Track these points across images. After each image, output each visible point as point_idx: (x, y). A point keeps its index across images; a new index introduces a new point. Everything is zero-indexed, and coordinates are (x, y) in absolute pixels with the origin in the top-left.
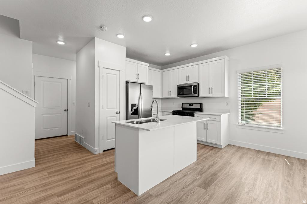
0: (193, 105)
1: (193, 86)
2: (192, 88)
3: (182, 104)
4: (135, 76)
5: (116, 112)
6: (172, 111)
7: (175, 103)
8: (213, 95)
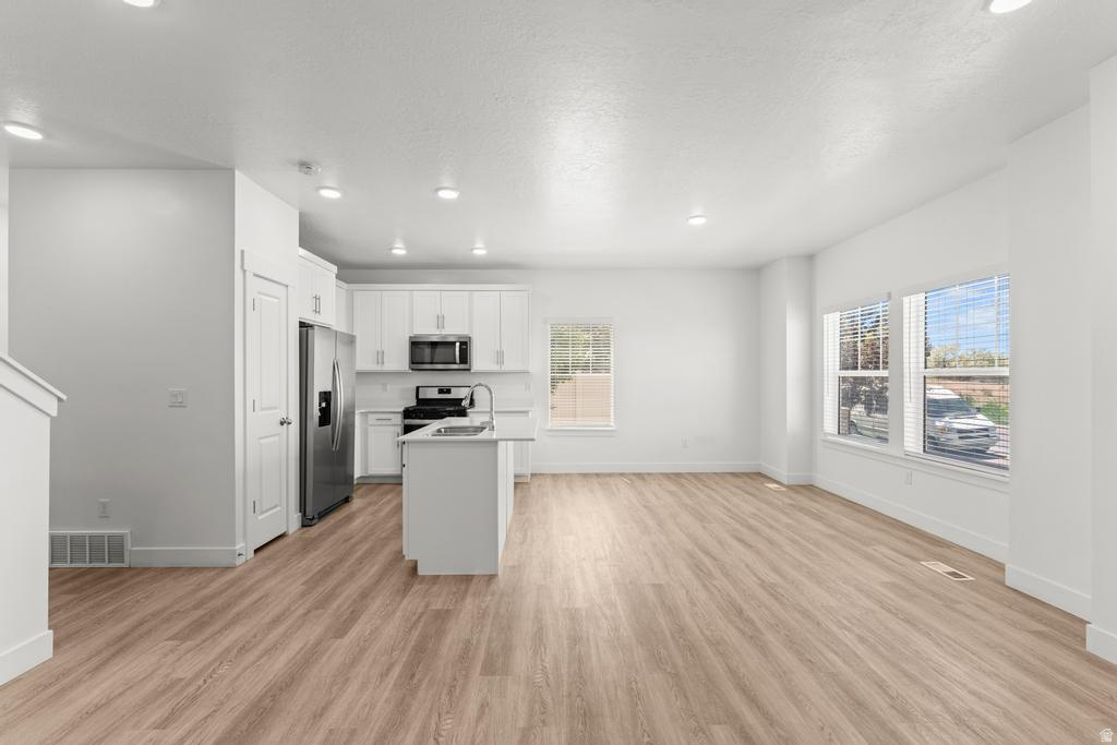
0: (449, 391)
1: (458, 344)
2: (457, 349)
3: (418, 388)
4: (311, 304)
5: (279, 419)
6: (401, 410)
7: (389, 387)
8: (505, 368)
